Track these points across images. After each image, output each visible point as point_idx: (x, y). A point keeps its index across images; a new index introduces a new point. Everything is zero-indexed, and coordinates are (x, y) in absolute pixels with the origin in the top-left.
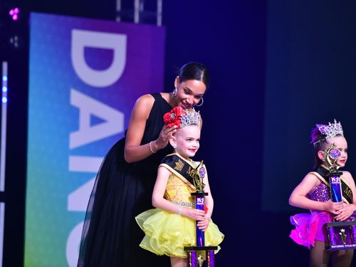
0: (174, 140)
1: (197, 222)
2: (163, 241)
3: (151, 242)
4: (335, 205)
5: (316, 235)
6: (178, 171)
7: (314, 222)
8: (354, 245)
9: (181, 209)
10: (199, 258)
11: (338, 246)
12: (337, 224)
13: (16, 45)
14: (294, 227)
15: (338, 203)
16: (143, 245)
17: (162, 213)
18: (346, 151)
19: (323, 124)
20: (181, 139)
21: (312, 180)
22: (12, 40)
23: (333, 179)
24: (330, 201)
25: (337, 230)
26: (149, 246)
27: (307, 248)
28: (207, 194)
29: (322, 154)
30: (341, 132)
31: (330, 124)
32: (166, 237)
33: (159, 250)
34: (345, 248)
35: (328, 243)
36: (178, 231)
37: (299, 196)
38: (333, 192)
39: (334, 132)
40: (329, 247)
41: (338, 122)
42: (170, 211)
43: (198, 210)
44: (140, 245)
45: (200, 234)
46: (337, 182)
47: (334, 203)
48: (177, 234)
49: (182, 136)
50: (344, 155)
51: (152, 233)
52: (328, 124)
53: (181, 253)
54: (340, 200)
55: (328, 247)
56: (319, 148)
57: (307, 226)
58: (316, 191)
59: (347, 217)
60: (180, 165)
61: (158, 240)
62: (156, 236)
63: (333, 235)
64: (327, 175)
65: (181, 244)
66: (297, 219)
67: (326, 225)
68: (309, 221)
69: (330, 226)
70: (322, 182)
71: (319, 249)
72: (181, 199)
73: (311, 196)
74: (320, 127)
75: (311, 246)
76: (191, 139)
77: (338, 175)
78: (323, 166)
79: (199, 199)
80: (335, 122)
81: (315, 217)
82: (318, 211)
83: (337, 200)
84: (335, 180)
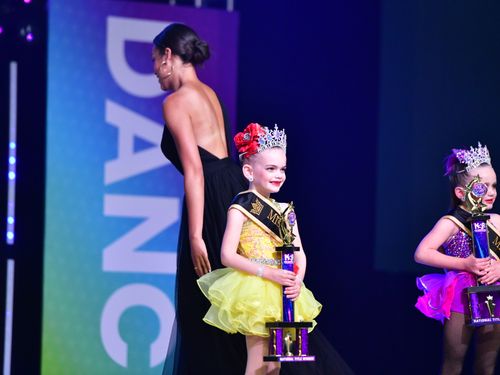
0: (249, 170)
1: (284, 287)
2: (236, 313)
3: (220, 314)
4: (480, 262)
5: (453, 304)
6: (255, 216)
7: (450, 286)
9: (261, 269)
10: (287, 339)
11: (483, 320)
12: (481, 289)
13: (29, 37)
14: (421, 293)
15: (483, 259)
16: (208, 319)
17: (235, 273)
18: (494, 186)
19: (463, 149)
20: (259, 167)
21: (447, 227)
22: (23, 32)
23: (477, 225)
24: (472, 256)
25: (482, 297)
26: (217, 321)
27: (439, 322)
28: (298, 249)
29: (461, 192)
30: (488, 160)
31: (472, 150)
32: (241, 308)
33: (230, 326)
34: (492, 323)
35: (469, 315)
36: (258, 300)
37: (428, 251)
38: (476, 243)
39: (477, 161)
40: (471, 321)
41: (483, 146)
42: (246, 272)
43: (286, 271)
44: (204, 319)
45: (288, 305)
46: (482, 230)
47: (478, 260)
48: (256, 304)
49: (261, 163)
50: (492, 192)
51: (220, 303)
52: (469, 149)
53: (260, 331)
54: (486, 254)
55: (468, 322)
56: (456, 183)
57: (440, 291)
58: (452, 242)
59: (496, 279)
60: (257, 208)
61: (229, 313)
62: (227, 307)
63: (476, 305)
64: (468, 220)
65: (261, 318)
66: (425, 281)
67: (466, 290)
68: (443, 284)
69: (472, 292)
70: (462, 230)
71: (456, 324)
72: (260, 254)
73: (445, 249)
74: (458, 154)
75: (446, 319)
76: (272, 168)
77: (484, 219)
78: (462, 207)
79: (287, 256)
80: (480, 145)
81: (451, 279)
82: (456, 271)
83: (482, 255)
84: (479, 227)
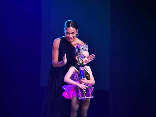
5: (73, 94)
8: (89, 97)
11: (82, 98)
38: (81, 73)
39: (84, 49)
54: (84, 77)
56: (76, 55)
63: (80, 93)
69: (79, 89)
77: (83, 66)
83: (82, 77)
84: (82, 68)
